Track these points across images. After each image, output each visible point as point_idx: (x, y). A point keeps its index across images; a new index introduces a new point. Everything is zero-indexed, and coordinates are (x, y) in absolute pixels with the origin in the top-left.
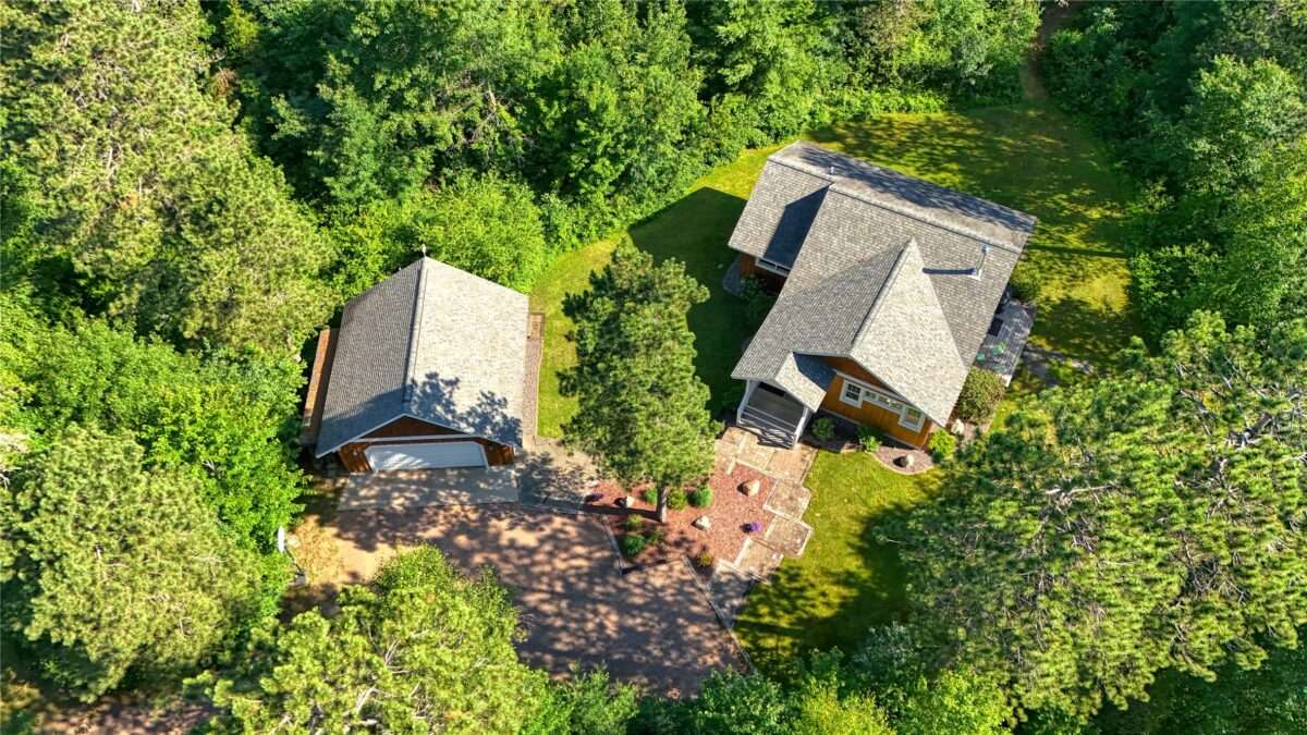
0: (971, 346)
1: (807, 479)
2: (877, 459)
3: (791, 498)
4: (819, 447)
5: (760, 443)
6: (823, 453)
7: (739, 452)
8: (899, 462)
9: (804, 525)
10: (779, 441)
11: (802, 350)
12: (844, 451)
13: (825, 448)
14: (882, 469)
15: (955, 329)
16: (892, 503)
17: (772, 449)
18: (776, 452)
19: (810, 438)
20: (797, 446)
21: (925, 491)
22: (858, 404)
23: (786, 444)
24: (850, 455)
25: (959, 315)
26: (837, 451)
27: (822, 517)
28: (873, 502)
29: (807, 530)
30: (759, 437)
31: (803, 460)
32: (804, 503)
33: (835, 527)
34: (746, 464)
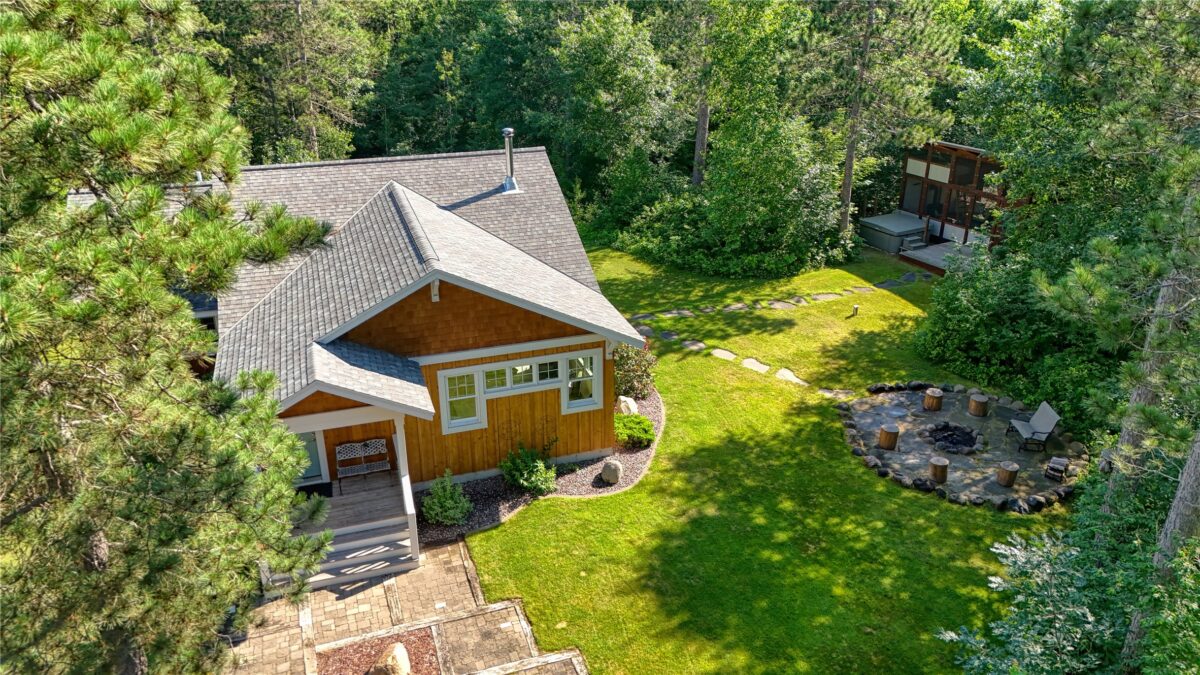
0: (578, 263)
1: (485, 589)
2: (567, 498)
3: (487, 635)
4: (462, 537)
5: (342, 595)
6: (476, 541)
7: (309, 633)
8: (601, 482)
9: (553, 658)
10: (379, 566)
11: (334, 330)
12: (507, 516)
13: (473, 531)
14: (588, 503)
15: (539, 254)
16: (652, 536)
17: (377, 591)
18: (387, 590)
19: (434, 534)
20: (422, 557)
21: (673, 495)
22: (480, 420)
23: (398, 564)
24: (523, 517)
25: (531, 237)
26: (496, 524)
27: (571, 622)
28: (625, 551)
29: (569, 663)
30: (333, 588)
31: (449, 570)
32: (517, 626)
33: (612, 623)
34: (341, 643)
